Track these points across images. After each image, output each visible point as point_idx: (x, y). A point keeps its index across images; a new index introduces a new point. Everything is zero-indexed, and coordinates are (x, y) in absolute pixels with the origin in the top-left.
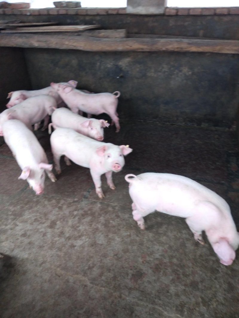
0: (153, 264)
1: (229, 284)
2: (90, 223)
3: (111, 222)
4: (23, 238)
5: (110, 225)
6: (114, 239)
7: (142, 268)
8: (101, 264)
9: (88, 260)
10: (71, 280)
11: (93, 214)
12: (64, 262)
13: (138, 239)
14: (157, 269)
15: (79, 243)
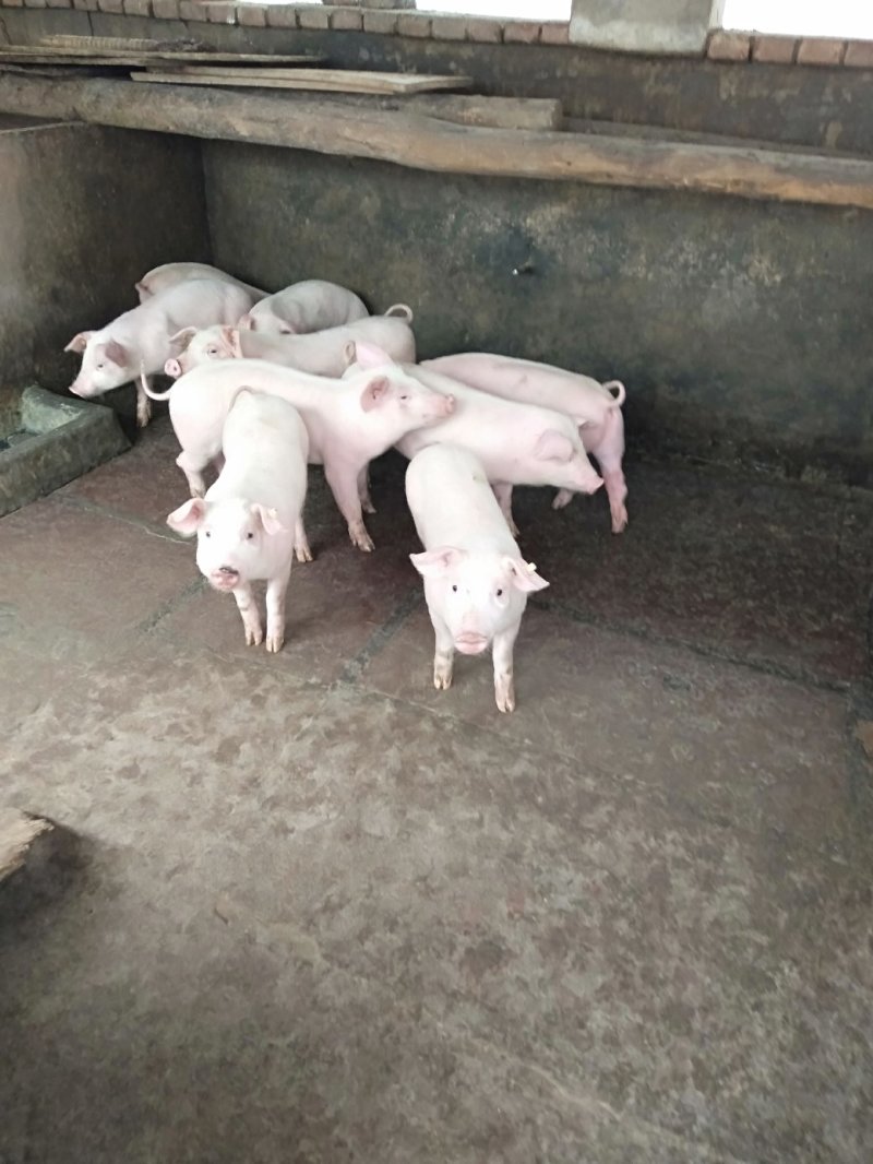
0: (542, 927)
1: (803, 1029)
2: (351, 765)
3: (422, 768)
4: (124, 781)
5: (417, 779)
6: (422, 828)
7: (503, 934)
8: (367, 902)
9: (327, 882)
10: (263, 937)
11: (364, 736)
12: (248, 876)
13: (504, 836)
14: (554, 944)
15: (304, 822)
